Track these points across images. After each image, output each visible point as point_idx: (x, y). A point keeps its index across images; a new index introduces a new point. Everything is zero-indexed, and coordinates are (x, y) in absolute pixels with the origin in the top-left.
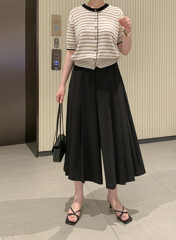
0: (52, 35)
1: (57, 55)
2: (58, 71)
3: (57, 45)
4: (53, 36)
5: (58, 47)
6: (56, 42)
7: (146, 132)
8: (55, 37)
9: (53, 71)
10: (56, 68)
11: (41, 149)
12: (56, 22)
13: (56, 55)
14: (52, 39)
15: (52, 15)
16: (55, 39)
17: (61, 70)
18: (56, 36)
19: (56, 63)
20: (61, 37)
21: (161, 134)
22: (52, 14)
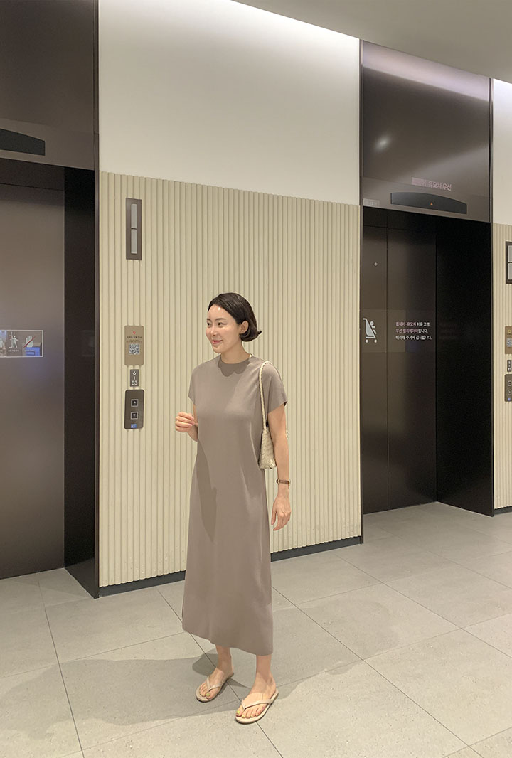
0: (125, 365)
1: (137, 401)
2: (137, 430)
3: (135, 383)
4: (128, 366)
5: (138, 385)
6: (135, 376)
7: (304, 533)
8: (131, 367)
9: (128, 431)
11: (104, 582)
12: (133, 339)
13: (133, 401)
14: (126, 371)
15: (125, 326)
16: (132, 371)
17: (143, 429)
18: (134, 366)
19: (134, 415)
20: (143, 367)
21: (331, 536)
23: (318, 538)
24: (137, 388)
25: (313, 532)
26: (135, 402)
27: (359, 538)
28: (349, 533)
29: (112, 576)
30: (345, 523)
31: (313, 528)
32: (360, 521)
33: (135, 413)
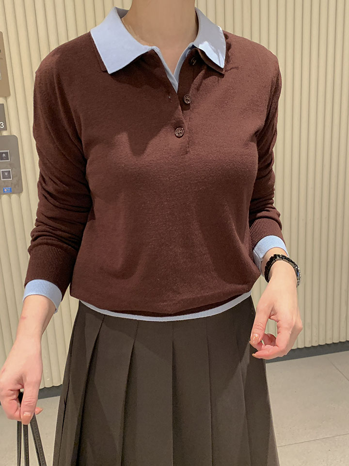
1: (6, 153)
2: (14, 196)
5: (5, 129)
9: (1, 198)
10: (6, 190)
17: (23, 195)
19: (6, 174)
20: (10, 100)
24: (5, 133)
26: (4, 155)
33: (6, 172)
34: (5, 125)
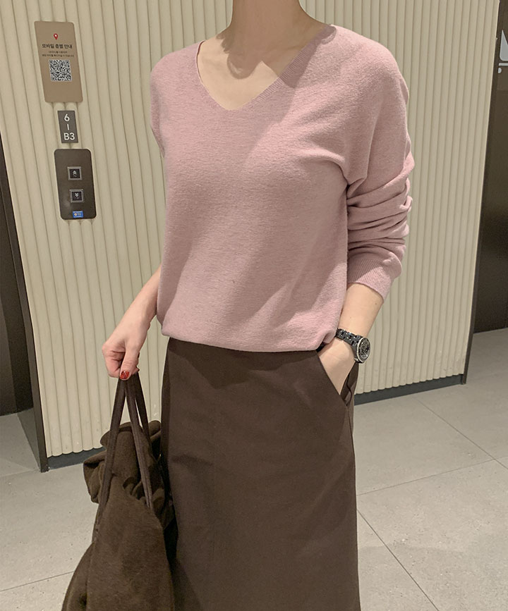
0: (46, 101)
1: (78, 171)
2: (86, 221)
3: (70, 136)
4: (52, 103)
5: (76, 141)
6: (68, 124)
8: (59, 107)
9: (69, 224)
10: (76, 214)
11: (54, 449)
12: (55, 49)
13: (72, 171)
14: (50, 114)
15: (35, 22)
16: (61, 114)
17: (97, 219)
18: (64, 103)
19: (77, 195)
20: (83, 105)
21: (417, 376)
22: (37, 20)
23: (397, 378)
24: (76, 146)
25: (390, 371)
26: (75, 172)
27: (459, 378)
28: (445, 370)
29: (66, 440)
30: (442, 357)
31: (391, 364)
32: (465, 354)
33: (77, 192)
34: (76, 136)
